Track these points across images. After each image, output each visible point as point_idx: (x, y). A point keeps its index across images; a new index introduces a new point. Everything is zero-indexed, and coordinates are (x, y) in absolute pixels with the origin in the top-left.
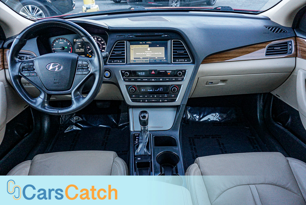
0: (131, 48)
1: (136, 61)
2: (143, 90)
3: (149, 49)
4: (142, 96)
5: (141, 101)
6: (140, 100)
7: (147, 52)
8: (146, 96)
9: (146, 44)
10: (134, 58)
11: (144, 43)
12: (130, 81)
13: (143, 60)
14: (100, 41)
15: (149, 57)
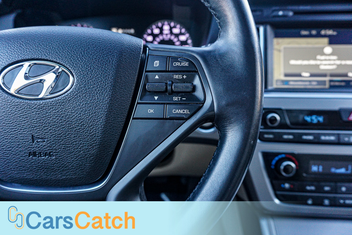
0: (276, 47)
1: (291, 83)
2: (315, 168)
3: (328, 50)
4: (313, 188)
5: (310, 202)
6: (308, 198)
7: (323, 57)
8: (327, 189)
9: (319, 35)
10: (286, 75)
11: (314, 32)
12: (278, 139)
13: (310, 81)
14: (177, 35)
15: (328, 73)
